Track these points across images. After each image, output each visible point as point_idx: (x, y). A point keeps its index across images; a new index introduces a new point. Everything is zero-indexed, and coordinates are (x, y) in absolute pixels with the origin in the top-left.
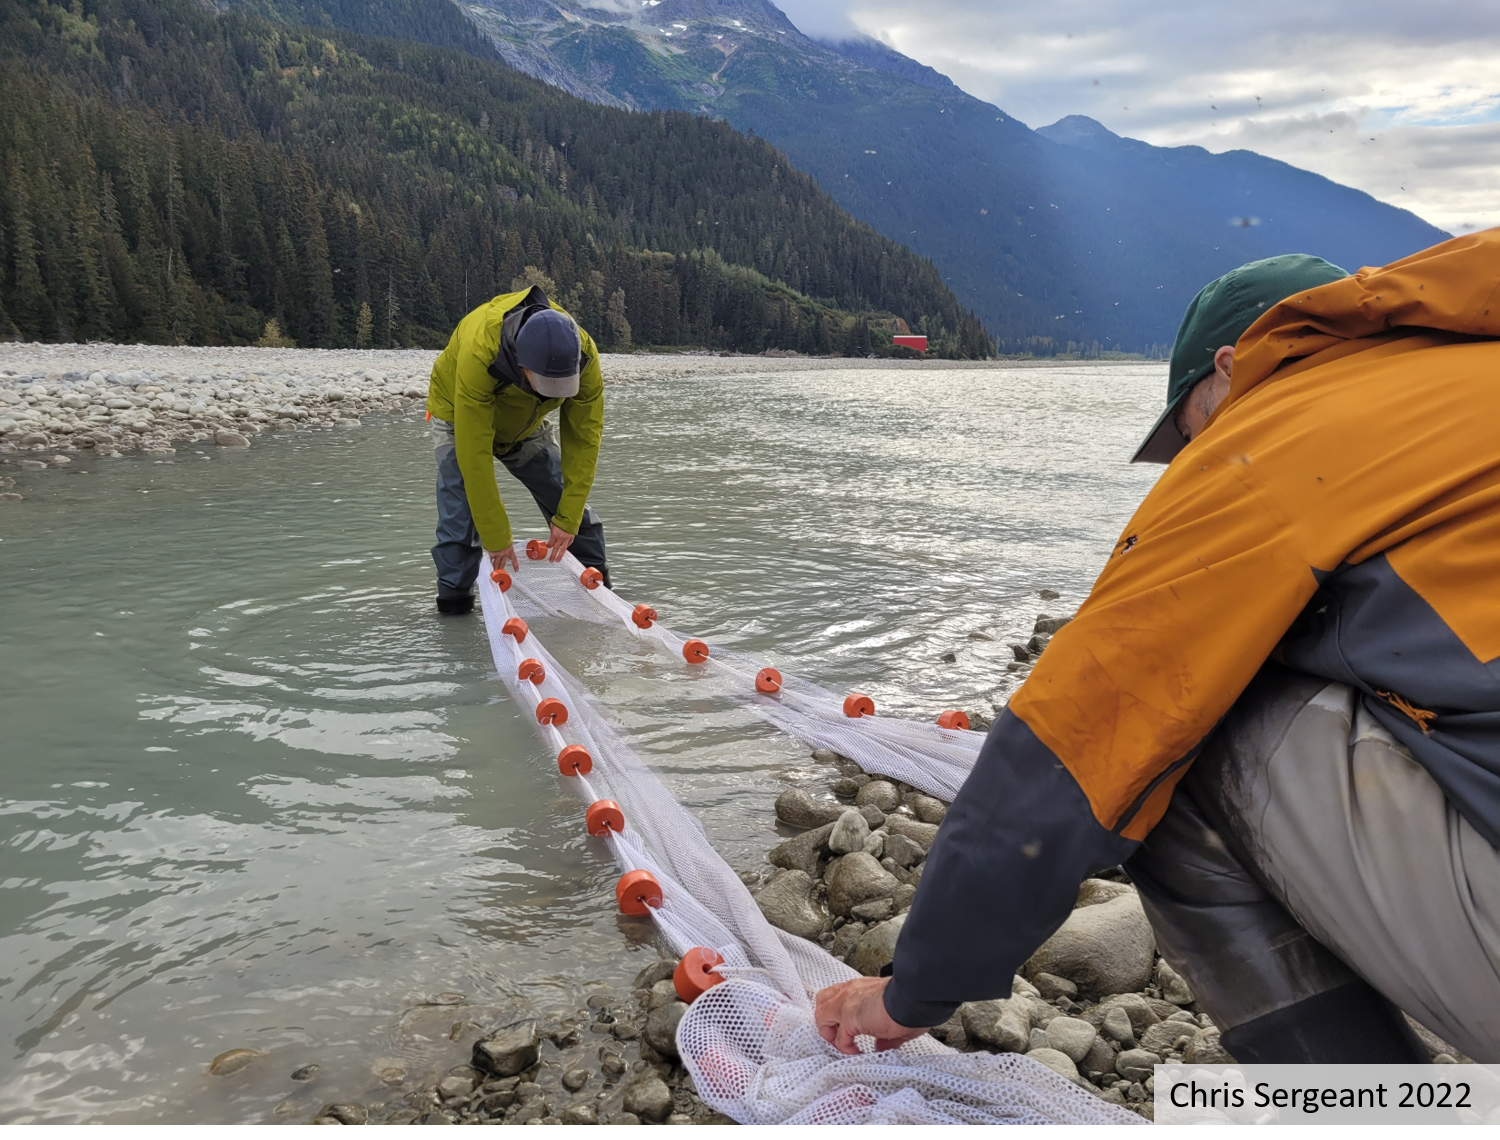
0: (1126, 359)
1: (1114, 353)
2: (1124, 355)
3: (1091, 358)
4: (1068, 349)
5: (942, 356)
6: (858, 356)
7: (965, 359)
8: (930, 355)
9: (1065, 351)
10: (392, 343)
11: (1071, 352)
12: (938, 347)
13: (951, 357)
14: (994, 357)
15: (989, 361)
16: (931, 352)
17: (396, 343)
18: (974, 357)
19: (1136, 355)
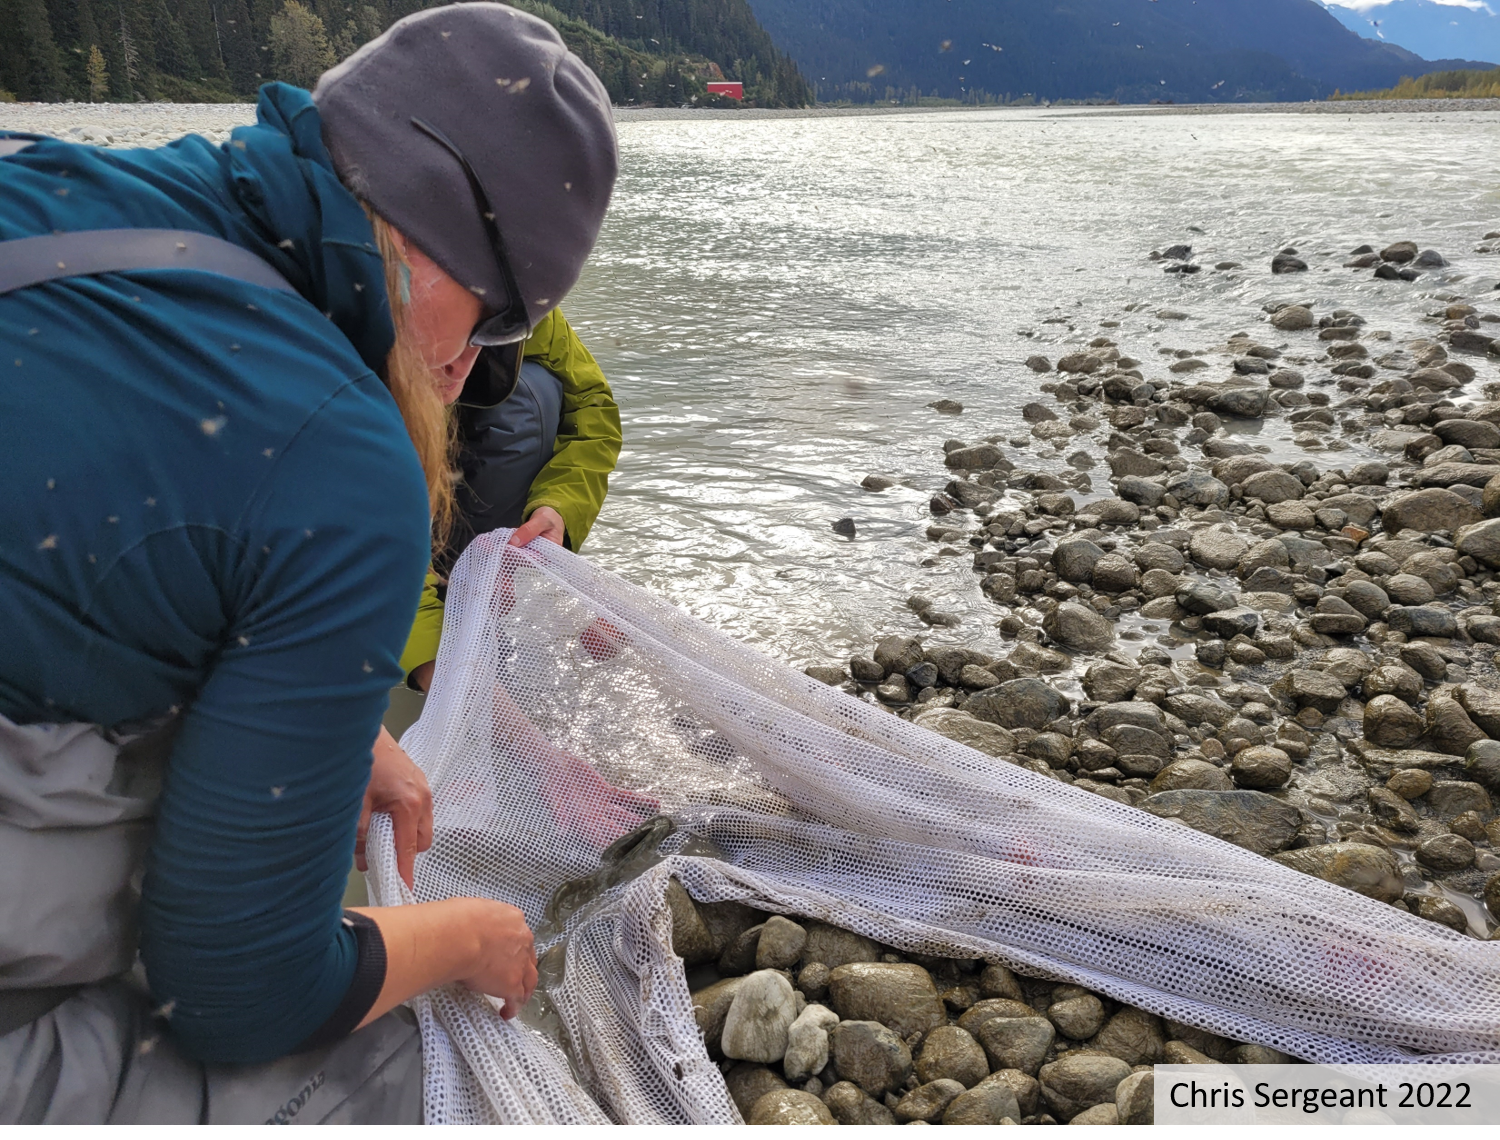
0: (945, 105)
1: (930, 100)
2: (942, 101)
3: (909, 104)
4: (887, 95)
5: (759, 105)
6: (671, 106)
7: (784, 107)
8: (747, 104)
9: (883, 98)
10: (135, 95)
11: (890, 99)
12: (754, 95)
13: (769, 106)
14: (812, 105)
15: (808, 109)
16: (747, 100)
17: (140, 96)
18: (792, 106)
19: (953, 100)
